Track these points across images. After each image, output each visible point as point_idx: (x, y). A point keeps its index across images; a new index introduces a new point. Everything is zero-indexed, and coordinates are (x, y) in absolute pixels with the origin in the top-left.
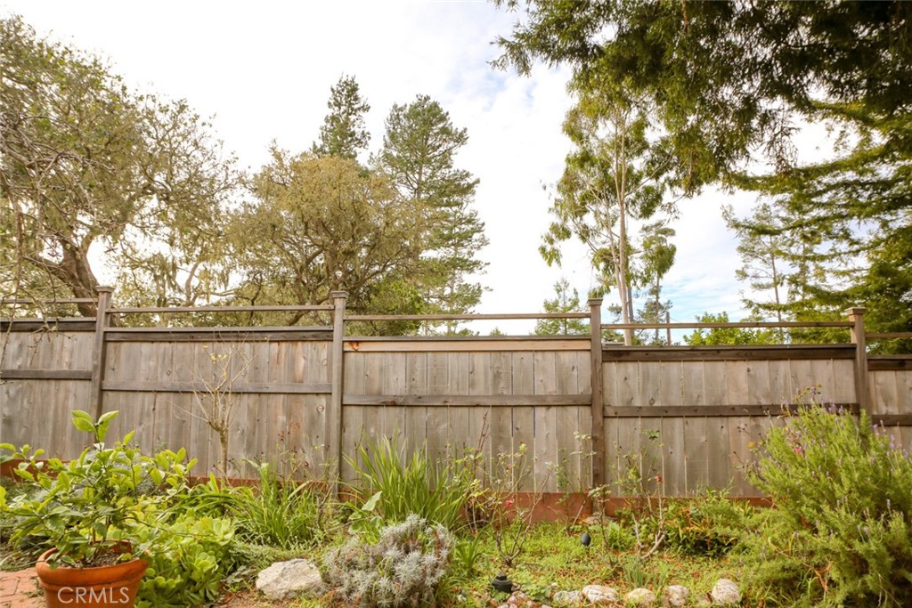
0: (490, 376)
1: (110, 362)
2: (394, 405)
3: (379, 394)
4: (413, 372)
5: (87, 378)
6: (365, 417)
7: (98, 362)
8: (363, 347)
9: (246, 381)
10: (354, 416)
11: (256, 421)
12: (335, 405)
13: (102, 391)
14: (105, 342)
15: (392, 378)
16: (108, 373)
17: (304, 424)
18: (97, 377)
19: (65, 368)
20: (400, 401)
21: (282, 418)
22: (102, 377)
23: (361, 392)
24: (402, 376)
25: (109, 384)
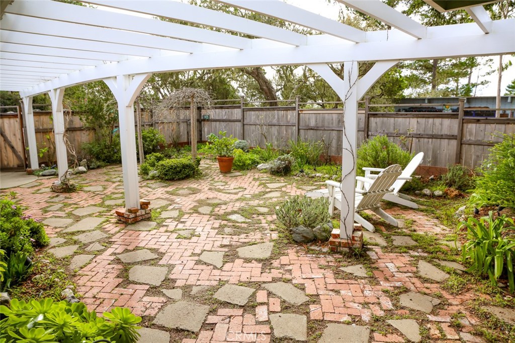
0: (337, 122)
1: (245, 117)
2: (312, 129)
3: (308, 126)
4: (316, 119)
5: (240, 121)
6: (305, 132)
7: (242, 117)
8: (304, 112)
9: (276, 122)
10: (302, 132)
11: (279, 133)
12: (297, 129)
13: (244, 125)
14: (243, 111)
15: (311, 121)
16: (245, 120)
17: (290, 134)
18: (242, 121)
19: (235, 118)
20: (313, 128)
21: (285, 132)
22: (243, 121)
23: (304, 125)
24: (314, 121)
25: (245, 123)
